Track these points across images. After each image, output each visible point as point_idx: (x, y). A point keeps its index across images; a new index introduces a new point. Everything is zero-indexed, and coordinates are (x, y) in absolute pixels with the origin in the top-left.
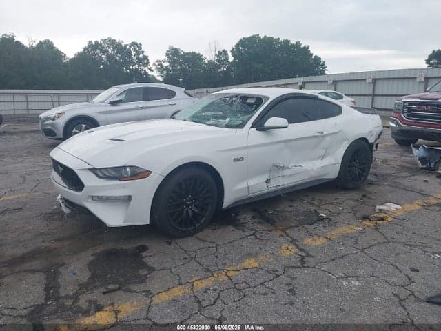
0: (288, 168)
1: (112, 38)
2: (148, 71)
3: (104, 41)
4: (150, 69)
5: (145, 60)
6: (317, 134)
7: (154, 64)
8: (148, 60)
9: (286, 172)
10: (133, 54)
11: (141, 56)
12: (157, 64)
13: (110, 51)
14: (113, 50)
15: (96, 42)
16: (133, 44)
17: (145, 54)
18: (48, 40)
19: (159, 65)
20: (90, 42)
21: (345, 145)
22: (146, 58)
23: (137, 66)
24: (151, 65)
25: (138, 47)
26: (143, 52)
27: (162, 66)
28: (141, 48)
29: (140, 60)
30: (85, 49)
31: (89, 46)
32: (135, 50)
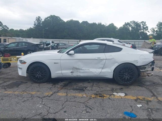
0: (82, 69)
1: (134, 21)
2: (147, 32)
3: (131, 22)
4: (148, 32)
5: (146, 28)
6: (97, 58)
7: (151, 29)
8: (148, 28)
9: (81, 71)
10: (141, 26)
11: (145, 26)
12: (152, 29)
13: (133, 25)
14: (134, 25)
15: (128, 23)
16: (142, 22)
17: (147, 26)
18: (113, 23)
19: (153, 30)
20: (125, 23)
21: (117, 65)
22: (147, 27)
23: (142, 31)
24: (149, 30)
25: (144, 23)
26: (146, 25)
27: (154, 30)
28: (145, 24)
29: (144, 28)
30: (123, 25)
31: (125, 24)
32: (143, 24)
